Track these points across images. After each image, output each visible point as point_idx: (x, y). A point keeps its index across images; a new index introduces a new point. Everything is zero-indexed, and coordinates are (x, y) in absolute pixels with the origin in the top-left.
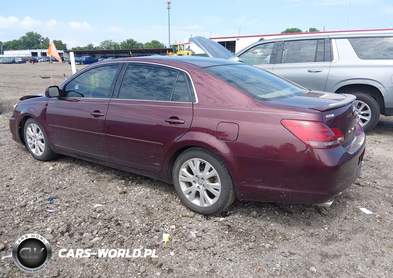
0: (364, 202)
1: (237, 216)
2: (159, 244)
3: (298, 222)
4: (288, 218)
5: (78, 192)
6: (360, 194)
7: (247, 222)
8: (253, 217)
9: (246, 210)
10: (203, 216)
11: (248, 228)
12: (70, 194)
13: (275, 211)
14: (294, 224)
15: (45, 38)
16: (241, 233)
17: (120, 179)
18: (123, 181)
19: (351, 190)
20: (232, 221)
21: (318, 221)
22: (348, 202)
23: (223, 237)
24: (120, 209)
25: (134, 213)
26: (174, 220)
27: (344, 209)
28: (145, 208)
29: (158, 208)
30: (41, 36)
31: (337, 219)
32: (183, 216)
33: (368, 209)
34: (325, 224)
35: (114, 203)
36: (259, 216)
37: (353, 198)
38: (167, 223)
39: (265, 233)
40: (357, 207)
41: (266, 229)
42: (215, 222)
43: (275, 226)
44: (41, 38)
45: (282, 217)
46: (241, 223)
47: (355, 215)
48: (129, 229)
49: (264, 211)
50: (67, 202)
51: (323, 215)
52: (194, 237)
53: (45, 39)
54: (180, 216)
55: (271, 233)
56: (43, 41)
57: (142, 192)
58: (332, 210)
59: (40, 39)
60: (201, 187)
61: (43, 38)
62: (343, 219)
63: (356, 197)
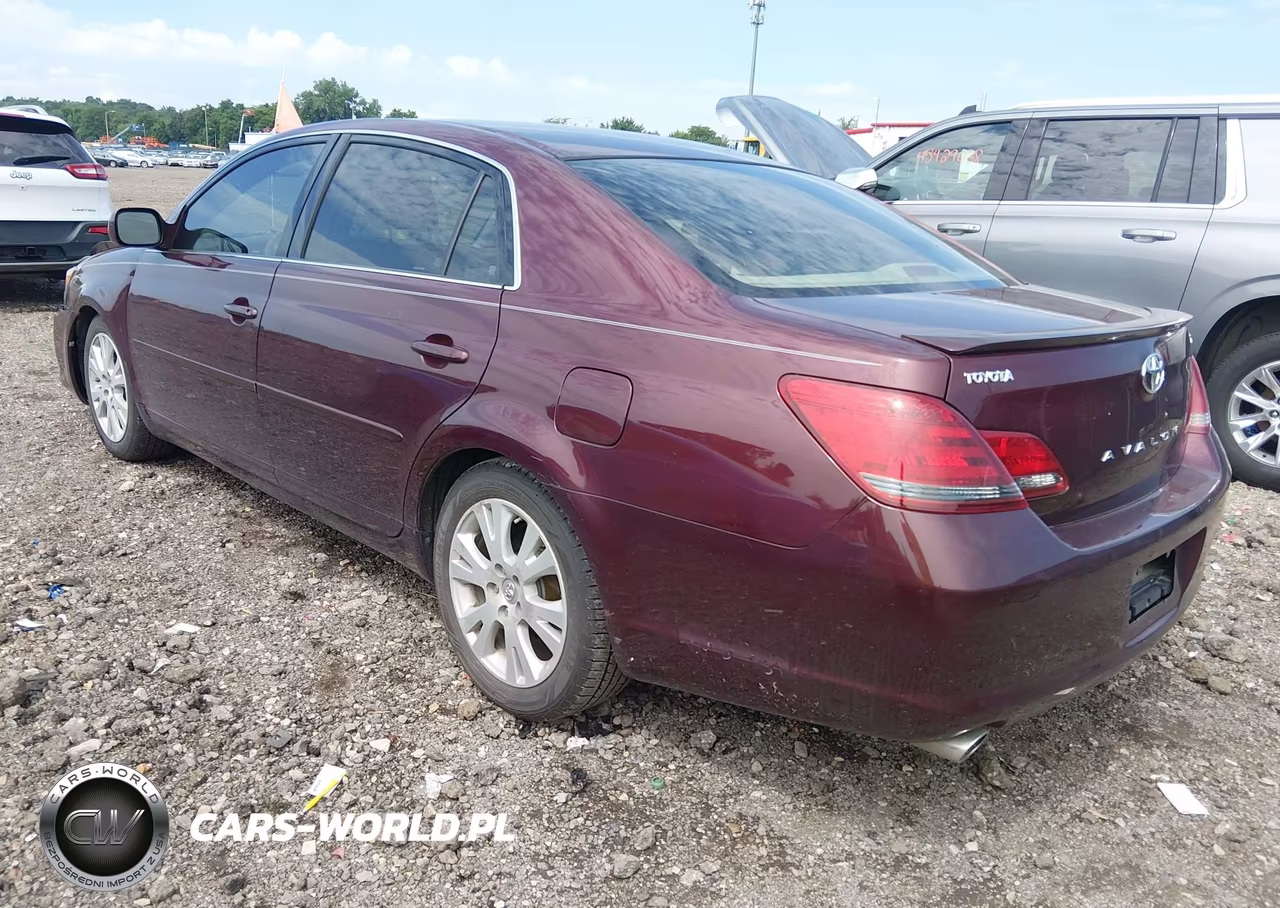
0: (1192, 760)
1: (636, 740)
2: (290, 800)
3: (870, 801)
4: (835, 778)
5: (155, 573)
6: (1194, 723)
7: (664, 769)
8: (700, 751)
9: (689, 722)
10: (513, 719)
11: (656, 792)
12: (127, 576)
13: (796, 743)
14: (847, 804)
15: (369, 100)
16: (617, 807)
17: (319, 549)
18: (322, 556)
19: (1160, 704)
20: (609, 756)
21: (953, 808)
22: (1123, 751)
23: (536, 814)
24: (246, 650)
25: (280, 674)
26: (402, 718)
27: (1091, 776)
28: (330, 659)
29: (374, 666)
30: (356, 96)
31: (1043, 813)
32: (443, 711)
33: (1196, 792)
34: (978, 828)
35: (243, 626)
36: (725, 752)
37: (1154, 736)
38: (368, 728)
39: (708, 827)
40: (1154, 777)
41: (725, 807)
42: (547, 748)
43: (765, 801)
44: (358, 100)
45: (818, 768)
46: (639, 770)
47: (1128, 810)
48: (225, 727)
49: (758, 734)
50: (97, 603)
51: (989, 788)
52: (429, 796)
53: (368, 106)
54: (434, 707)
55: (734, 829)
56: (361, 109)
57: (355, 603)
58: (1038, 775)
59: (355, 102)
60: (511, 608)
61: (363, 102)
62: (1067, 816)
63: (1171, 733)
